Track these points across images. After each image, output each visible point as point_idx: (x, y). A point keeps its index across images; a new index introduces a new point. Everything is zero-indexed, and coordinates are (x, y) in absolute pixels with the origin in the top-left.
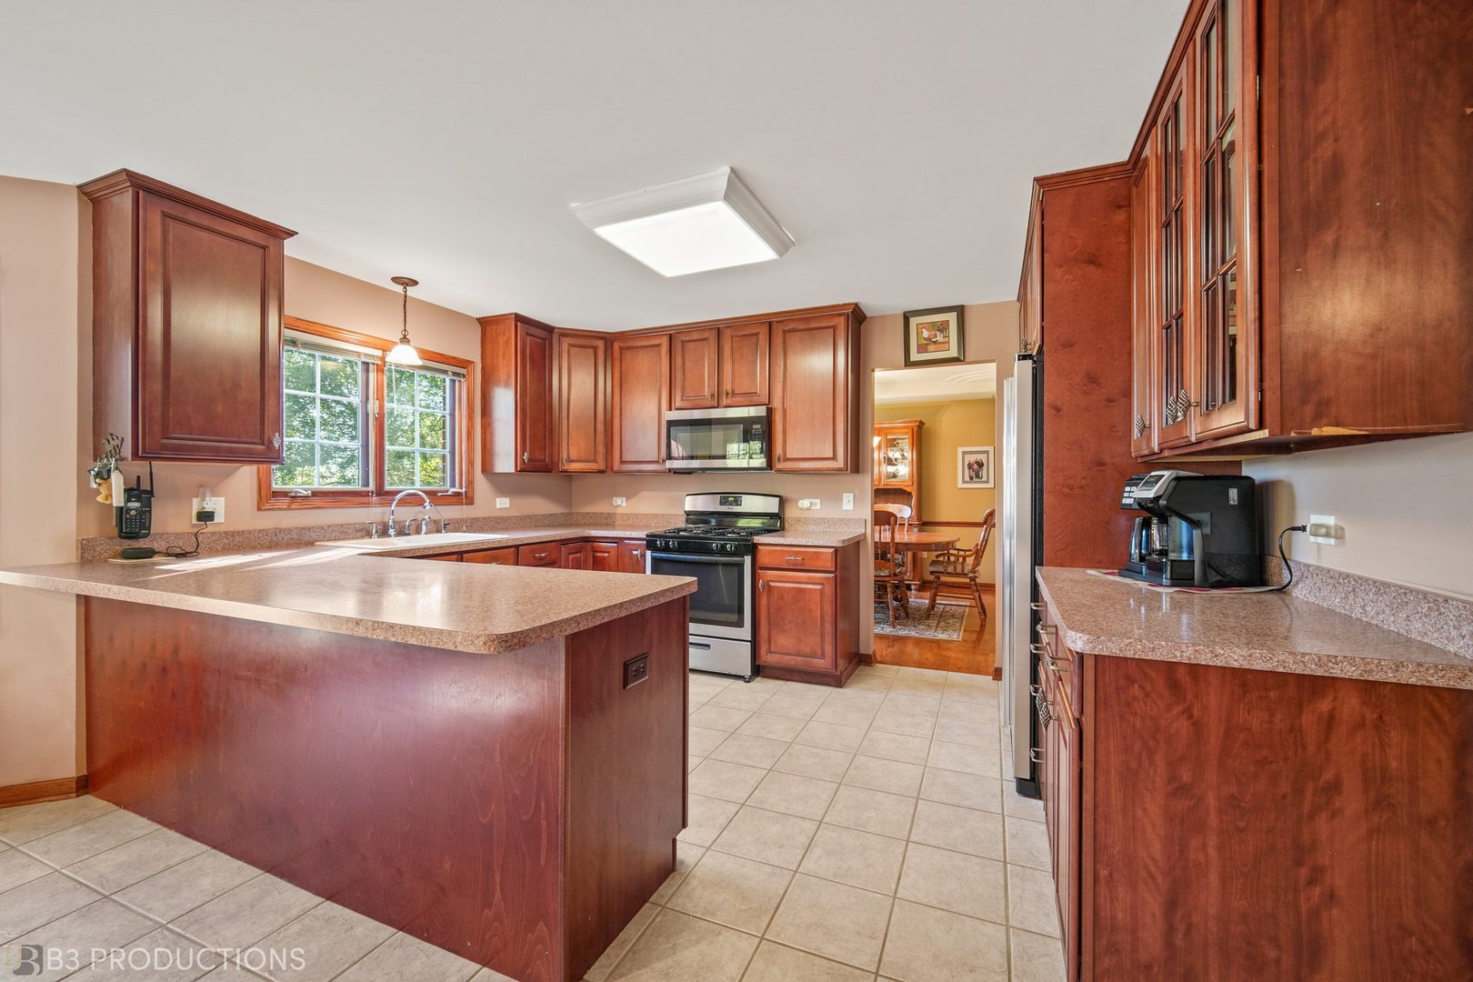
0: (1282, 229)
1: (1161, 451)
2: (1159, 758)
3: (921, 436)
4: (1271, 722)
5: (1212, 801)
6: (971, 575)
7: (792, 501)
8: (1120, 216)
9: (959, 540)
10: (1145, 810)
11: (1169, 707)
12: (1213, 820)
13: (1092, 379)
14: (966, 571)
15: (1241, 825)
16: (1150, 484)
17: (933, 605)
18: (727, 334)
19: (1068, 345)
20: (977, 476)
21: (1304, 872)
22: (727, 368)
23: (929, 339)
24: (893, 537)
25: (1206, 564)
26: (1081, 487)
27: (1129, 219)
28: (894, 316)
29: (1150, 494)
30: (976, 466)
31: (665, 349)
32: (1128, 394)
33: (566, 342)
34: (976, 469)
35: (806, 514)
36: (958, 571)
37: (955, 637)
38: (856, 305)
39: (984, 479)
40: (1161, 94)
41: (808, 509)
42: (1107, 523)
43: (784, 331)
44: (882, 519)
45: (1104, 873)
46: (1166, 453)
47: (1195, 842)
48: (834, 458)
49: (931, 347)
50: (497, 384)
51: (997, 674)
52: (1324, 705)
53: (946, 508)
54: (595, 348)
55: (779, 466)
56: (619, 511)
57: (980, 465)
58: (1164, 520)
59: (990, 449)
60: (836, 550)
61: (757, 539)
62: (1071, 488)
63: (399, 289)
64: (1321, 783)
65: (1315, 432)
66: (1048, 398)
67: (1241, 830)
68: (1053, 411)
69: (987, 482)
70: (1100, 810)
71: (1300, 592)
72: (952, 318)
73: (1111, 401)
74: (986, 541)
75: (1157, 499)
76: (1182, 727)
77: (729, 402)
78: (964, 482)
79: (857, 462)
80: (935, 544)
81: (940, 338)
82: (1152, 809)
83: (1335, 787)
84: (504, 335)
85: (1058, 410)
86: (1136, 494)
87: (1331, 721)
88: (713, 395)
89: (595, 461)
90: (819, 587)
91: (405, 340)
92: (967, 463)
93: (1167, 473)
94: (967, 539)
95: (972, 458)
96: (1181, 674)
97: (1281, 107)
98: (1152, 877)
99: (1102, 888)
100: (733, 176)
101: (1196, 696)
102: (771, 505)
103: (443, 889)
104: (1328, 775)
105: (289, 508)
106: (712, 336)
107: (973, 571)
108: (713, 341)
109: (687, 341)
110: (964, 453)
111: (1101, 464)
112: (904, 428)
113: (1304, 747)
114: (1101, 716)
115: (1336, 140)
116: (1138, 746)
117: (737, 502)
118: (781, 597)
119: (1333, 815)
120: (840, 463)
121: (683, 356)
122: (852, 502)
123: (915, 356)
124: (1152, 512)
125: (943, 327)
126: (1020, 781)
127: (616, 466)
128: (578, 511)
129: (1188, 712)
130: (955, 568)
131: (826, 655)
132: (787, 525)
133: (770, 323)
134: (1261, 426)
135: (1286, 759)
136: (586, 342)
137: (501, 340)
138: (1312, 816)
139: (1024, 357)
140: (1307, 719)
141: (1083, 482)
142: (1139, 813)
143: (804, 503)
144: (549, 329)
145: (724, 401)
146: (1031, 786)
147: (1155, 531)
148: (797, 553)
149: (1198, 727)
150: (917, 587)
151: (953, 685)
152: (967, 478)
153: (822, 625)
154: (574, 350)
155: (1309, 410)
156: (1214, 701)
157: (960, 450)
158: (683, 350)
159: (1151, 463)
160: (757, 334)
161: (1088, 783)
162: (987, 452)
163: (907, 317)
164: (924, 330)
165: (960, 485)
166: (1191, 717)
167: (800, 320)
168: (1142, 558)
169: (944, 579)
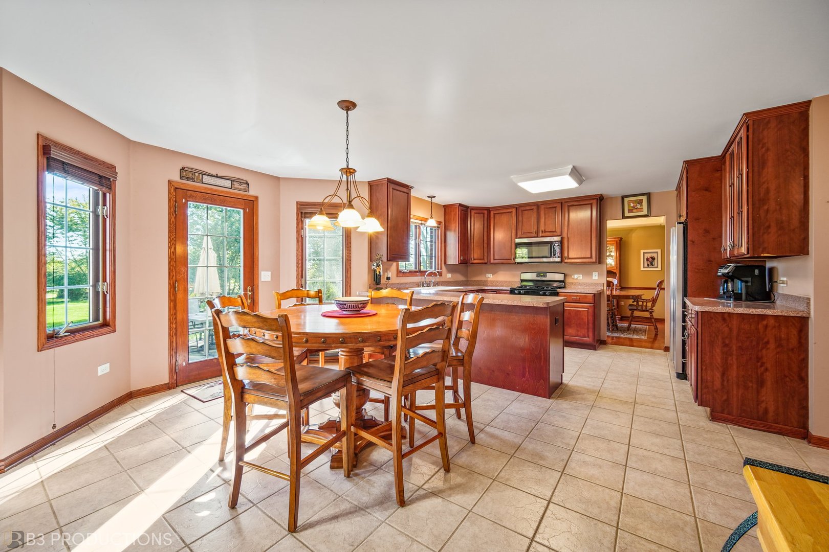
0: (753, 205)
1: (730, 257)
2: (720, 338)
3: (621, 245)
4: (751, 327)
5: (734, 348)
6: (650, 311)
7: (569, 275)
8: (718, 174)
9: (643, 295)
10: (716, 351)
11: (722, 325)
12: (734, 352)
13: (707, 231)
14: (648, 309)
15: (742, 353)
16: (726, 268)
17: (629, 326)
18: (543, 207)
19: (697, 219)
20: (652, 264)
21: (759, 364)
22: (542, 220)
23: (633, 207)
24: (611, 292)
25: (747, 293)
26: (702, 269)
27: (721, 175)
28: (616, 197)
29: (726, 271)
30: (651, 260)
31: (514, 214)
32: (721, 236)
33: (473, 212)
34: (651, 261)
35: (575, 281)
36: (643, 309)
37: (643, 337)
38: (601, 195)
39: (656, 266)
40: (727, 149)
41: (577, 279)
42: (713, 282)
43: (568, 206)
44: (609, 284)
45: (704, 368)
46: (732, 258)
47: (730, 358)
48: (591, 257)
49: (635, 211)
50: (450, 230)
51: (667, 349)
52: (765, 322)
53: (635, 280)
54: (484, 214)
55: (566, 261)
56: (489, 279)
57: (653, 259)
58: (733, 281)
59: (659, 251)
60: (594, 295)
61: (559, 290)
62: (699, 270)
63: (429, 199)
64: (764, 342)
65: (762, 255)
66: (689, 238)
67: (742, 355)
68: (691, 243)
69: (657, 267)
70: (703, 351)
71: (778, 302)
72: (645, 198)
73: (714, 239)
74: (658, 295)
75: (728, 273)
76: (726, 329)
77: (543, 235)
78: (644, 267)
79: (600, 259)
80: (632, 296)
81: (639, 206)
82: (718, 350)
83: (768, 342)
84: (454, 211)
85: (693, 242)
86: (722, 271)
87: (766, 327)
88: (536, 232)
89: (483, 259)
90: (587, 310)
91: (431, 217)
92: (646, 258)
93: (732, 265)
94: (648, 295)
95: (649, 256)
96: (726, 316)
97: (753, 175)
98: (718, 368)
99: (704, 371)
100: (574, 169)
101: (730, 322)
102: (560, 277)
103: (508, 374)
104: (766, 340)
105: (403, 276)
106: (535, 208)
107: (651, 309)
108: (536, 210)
109: (524, 210)
110: (644, 253)
111: (710, 261)
112: (612, 241)
113: (759, 333)
114: (703, 327)
115: (768, 184)
116: (714, 335)
117: (545, 276)
118: (570, 314)
119: (768, 349)
120: (594, 260)
121: (522, 217)
122: (597, 276)
123: (627, 214)
124: (728, 278)
125: (640, 202)
126: (678, 374)
127: (492, 261)
128: (472, 279)
129: (728, 326)
130: (642, 308)
131: (590, 336)
132: (567, 285)
133: (561, 202)
134: (748, 253)
135: (754, 336)
136: (480, 211)
137: (453, 213)
138: (761, 350)
139: (680, 223)
140: (760, 326)
141: (703, 268)
142: (714, 352)
143: (576, 276)
144: (467, 207)
145: (541, 234)
146: (682, 376)
147: (730, 285)
148: (577, 296)
149: (731, 330)
150: (619, 319)
151: (645, 352)
152: (646, 265)
153: (588, 324)
154: (475, 215)
155: (761, 249)
156: (735, 323)
157: (642, 251)
158: (522, 214)
159: (729, 261)
160: (556, 207)
161: (700, 345)
162: (657, 252)
163: (623, 198)
164: (631, 203)
165: (642, 269)
166: (728, 327)
167: (575, 201)
168: (724, 293)
169: (636, 313)
